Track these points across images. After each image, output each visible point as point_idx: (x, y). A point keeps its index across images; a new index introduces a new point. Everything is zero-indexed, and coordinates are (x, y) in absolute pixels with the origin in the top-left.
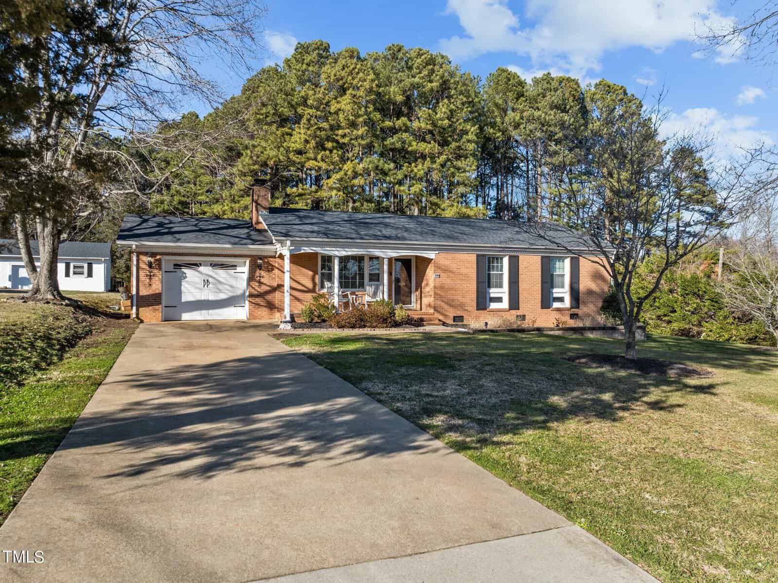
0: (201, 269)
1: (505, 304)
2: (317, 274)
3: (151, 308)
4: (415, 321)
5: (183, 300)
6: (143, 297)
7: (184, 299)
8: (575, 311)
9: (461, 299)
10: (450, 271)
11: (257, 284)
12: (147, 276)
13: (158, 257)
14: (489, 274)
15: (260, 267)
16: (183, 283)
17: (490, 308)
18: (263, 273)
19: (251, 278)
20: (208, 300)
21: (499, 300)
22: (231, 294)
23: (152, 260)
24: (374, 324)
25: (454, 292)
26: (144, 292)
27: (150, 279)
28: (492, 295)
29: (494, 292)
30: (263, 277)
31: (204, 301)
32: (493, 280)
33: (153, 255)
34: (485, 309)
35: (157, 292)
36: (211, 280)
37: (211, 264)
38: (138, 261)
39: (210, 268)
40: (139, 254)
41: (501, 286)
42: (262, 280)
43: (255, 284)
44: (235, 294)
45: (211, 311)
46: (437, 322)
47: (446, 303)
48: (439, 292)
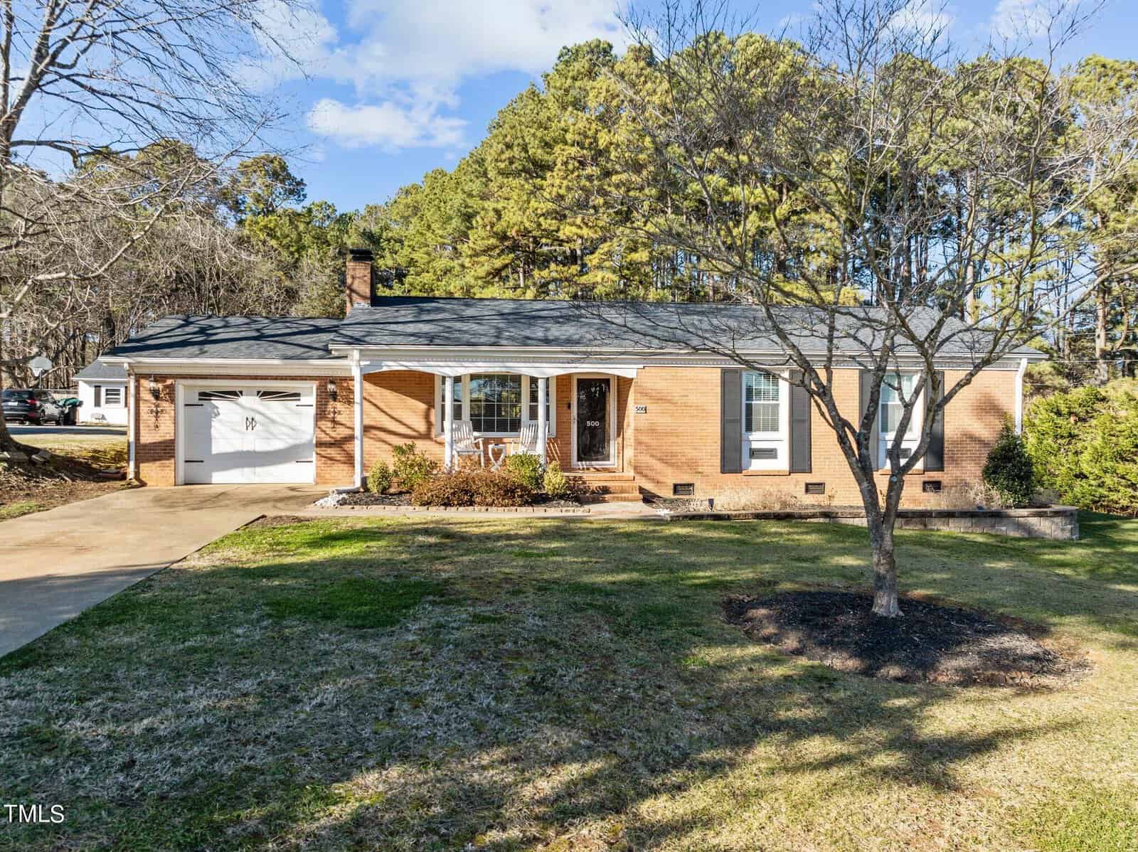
0: (242, 400)
1: (782, 462)
2: (433, 407)
3: (158, 463)
4: (593, 492)
5: (214, 452)
6: (145, 446)
7: (216, 449)
8: (935, 476)
9: (691, 453)
10: (669, 401)
11: (329, 424)
12: (152, 411)
13: (169, 382)
14: (749, 407)
15: (334, 396)
16: (213, 424)
17: (751, 468)
18: (339, 406)
19: (321, 415)
20: (255, 452)
21: (771, 453)
22: (291, 442)
23: (160, 386)
24: (489, 500)
25: (675, 439)
26: (146, 438)
27: (157, 417)
28: (755, 445)
29: (758, 439)
30: (339, 413)
31: (248, 452)
32: (758, 417)
33: (158, 378)
34: (738, 470)
35: (168, 438)
36: (257, 417)
37: (259, 392)
38: (137, 388)
39: (257, 398)
40: (139, 377)
41: (775, 428)
42: (338, 418)
43: (326, 425)
44: (298, 442)
45: (258, 470)
46: (637, 494)
47: (660, 460)
48: (644, 439)
